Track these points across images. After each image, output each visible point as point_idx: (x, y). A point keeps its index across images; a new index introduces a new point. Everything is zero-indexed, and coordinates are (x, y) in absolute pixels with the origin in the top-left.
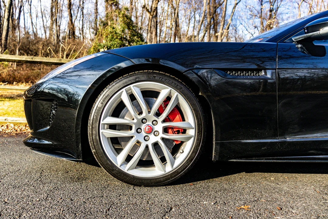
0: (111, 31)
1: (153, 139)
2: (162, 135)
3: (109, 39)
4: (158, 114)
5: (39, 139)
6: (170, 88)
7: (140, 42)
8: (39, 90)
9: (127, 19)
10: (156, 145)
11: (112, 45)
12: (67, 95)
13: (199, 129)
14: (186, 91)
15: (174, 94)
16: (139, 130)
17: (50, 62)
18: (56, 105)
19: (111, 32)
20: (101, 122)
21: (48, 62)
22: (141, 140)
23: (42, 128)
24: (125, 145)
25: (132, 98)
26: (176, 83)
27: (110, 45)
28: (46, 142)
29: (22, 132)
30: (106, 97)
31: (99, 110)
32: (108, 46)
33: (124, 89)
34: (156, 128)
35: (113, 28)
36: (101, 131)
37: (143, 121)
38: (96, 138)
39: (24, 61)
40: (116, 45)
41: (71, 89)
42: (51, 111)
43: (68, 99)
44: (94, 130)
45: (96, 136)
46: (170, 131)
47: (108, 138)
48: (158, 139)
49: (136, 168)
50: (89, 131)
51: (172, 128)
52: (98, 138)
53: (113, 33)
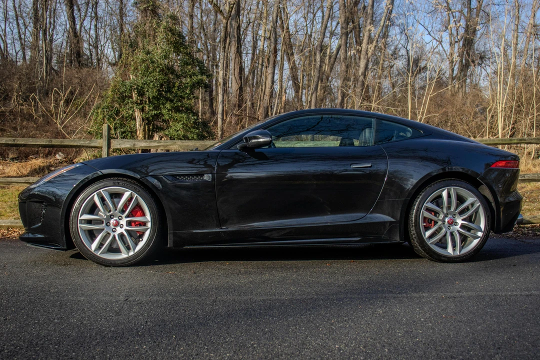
0: (142, 59)
1: (119, 230)
2: (125, 227)
3: (140, 72)
4: (123, 211)
5: (32, 234)
6: (131, 191)
7: (197, 76)
8: (31, 193)
9: (173, 34)
10: (121, 236)
11: (145, 84)
12: (55, 197)
13: (154, 222)
14: (144, 193)
15: (134, 196)
16: (108, 224)
17: (38, 145)
18: (46, 206)
19: (143, 61)
20: (79, 218)
21: (35, 144)
22: (110, 232)
23: (34, 225)
24: (98, 236)
25: (102, 200)
26: (136, 187)
27: (142, 83)
28: (40, 236)
29: (4, 237)
30: (82, 199)
31: (77, 210)
32: (138, 86)
33: (95, 193)
34: (121, 222)
35: (148, 53)
36: (79, 225)
37: (111, 217)
38: (75, 231)
39: (4, 144)
40: (152, 84)
41: (59, 192)
42: (42, 210)
43: (56, 199)
44: (73, 224)
45: (75, 229)
46: (133, 224)
47: (85, 230)
48: (123, 230)
49: (106, 253)
50: (71, 226)
51: (135, 222)
52: (77, 230)
53: (147, 62)
